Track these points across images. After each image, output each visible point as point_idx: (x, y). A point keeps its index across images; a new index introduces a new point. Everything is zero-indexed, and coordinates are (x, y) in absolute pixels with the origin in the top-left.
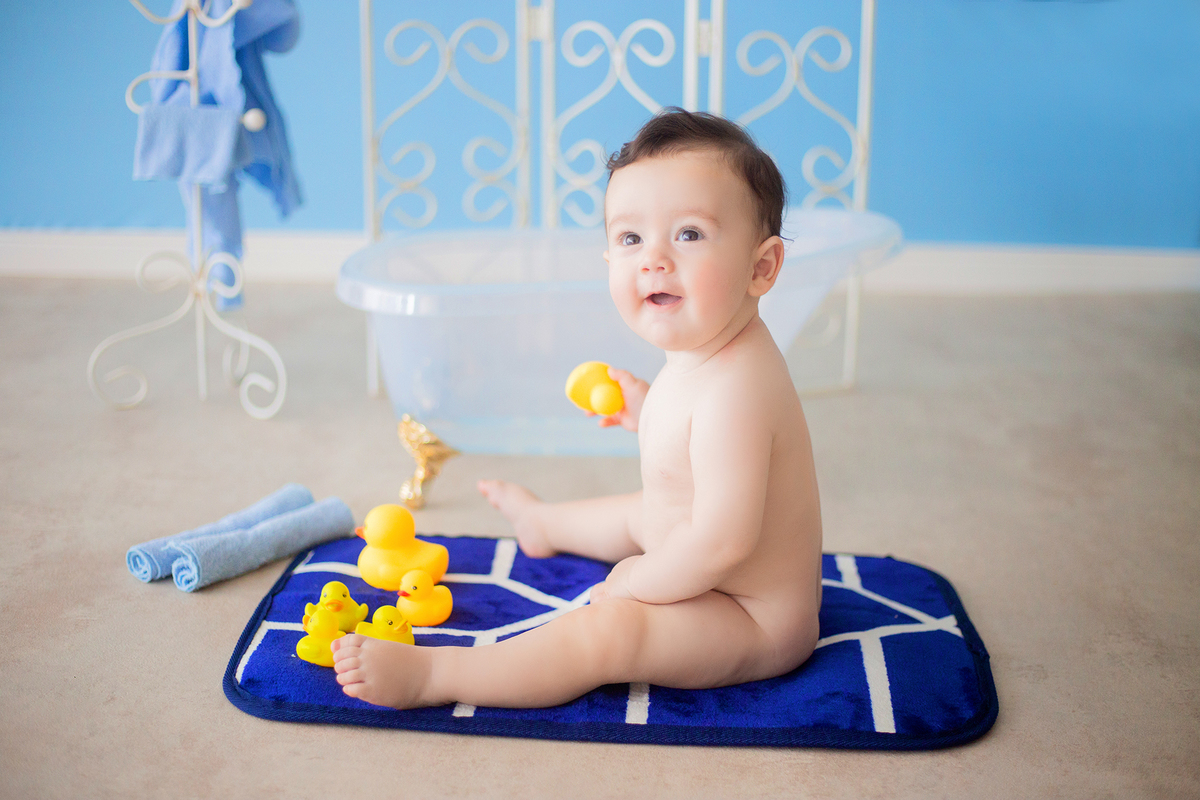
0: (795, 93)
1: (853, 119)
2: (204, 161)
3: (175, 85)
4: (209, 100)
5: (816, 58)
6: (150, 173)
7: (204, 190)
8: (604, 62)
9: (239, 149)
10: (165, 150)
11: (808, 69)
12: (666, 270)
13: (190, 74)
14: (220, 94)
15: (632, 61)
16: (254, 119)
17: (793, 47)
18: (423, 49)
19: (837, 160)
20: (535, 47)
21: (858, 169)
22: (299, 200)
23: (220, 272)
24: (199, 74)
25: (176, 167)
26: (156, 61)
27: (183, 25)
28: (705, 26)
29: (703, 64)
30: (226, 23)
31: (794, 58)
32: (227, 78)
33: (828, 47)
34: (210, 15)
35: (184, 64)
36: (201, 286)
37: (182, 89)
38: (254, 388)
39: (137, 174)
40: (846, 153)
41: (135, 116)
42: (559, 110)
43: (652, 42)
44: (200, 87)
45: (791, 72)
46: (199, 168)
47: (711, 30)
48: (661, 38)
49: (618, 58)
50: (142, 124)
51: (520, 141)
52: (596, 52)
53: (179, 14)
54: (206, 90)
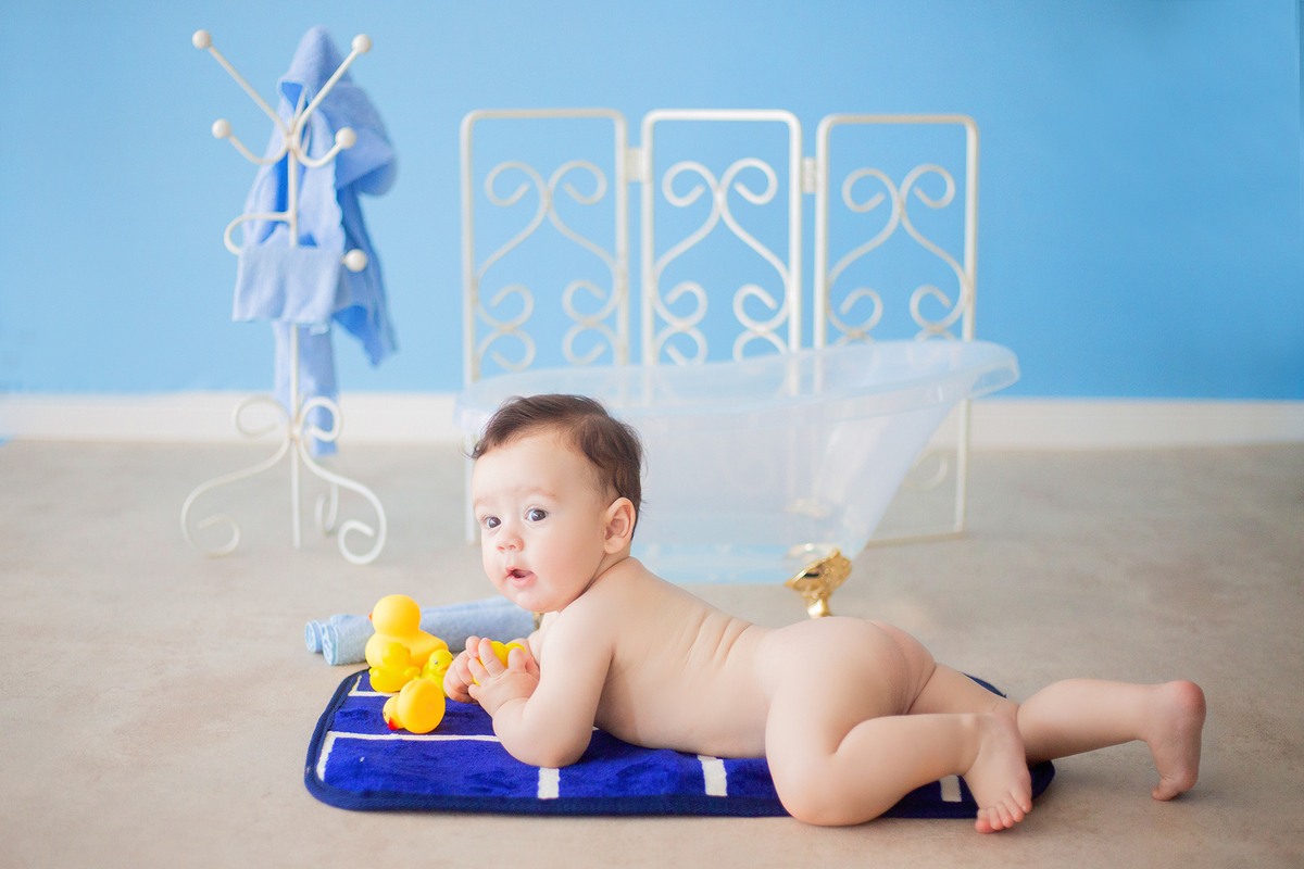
0: (900, 227)
1: (961, 259)
2: (305, 301)
3: (274, 225)
4: (308, 241)
5: (919, 193)
6: (250, 315)
7: (303, 331)
8: (707, 200)
9: (340, 292)
10: (265, 291)
11: (911, 203)
13: (289, 215)
14: (319, 236)
15: (734, 199)
16: (355, 260)
17: (898, 186)
18: (523, 189)
19: (944, 300)
20: (634, 188)
21: (965, 307)
22: (394, 347)
23: (314, 418)
24: (298, 215)
25: (277, 307)
26: (250, 204)
27: (282, 166)
28: (808, 163)
29: (808, 201)
30: (328, 163)
31: (899, 197)
32: (328, 218)
33: (933, 185)
34: (308, 153)
35: (281, 204)
36: (297, 432)
37: (280, 230)
38: (353, 533)
39: (236, 316)
40: (954, 292)
41: (235, 257)
42: (657, 253)
43: (756, 181)
44: (298, 229)
45: (897, 209)
46: (299, 309)
47: (815, 167)
48: (765, 176)
49: (720, 197)
50: (241, 265)
51: (619, 283)
52: (698, 192)
53: (279, 156)
54: (304, 232)
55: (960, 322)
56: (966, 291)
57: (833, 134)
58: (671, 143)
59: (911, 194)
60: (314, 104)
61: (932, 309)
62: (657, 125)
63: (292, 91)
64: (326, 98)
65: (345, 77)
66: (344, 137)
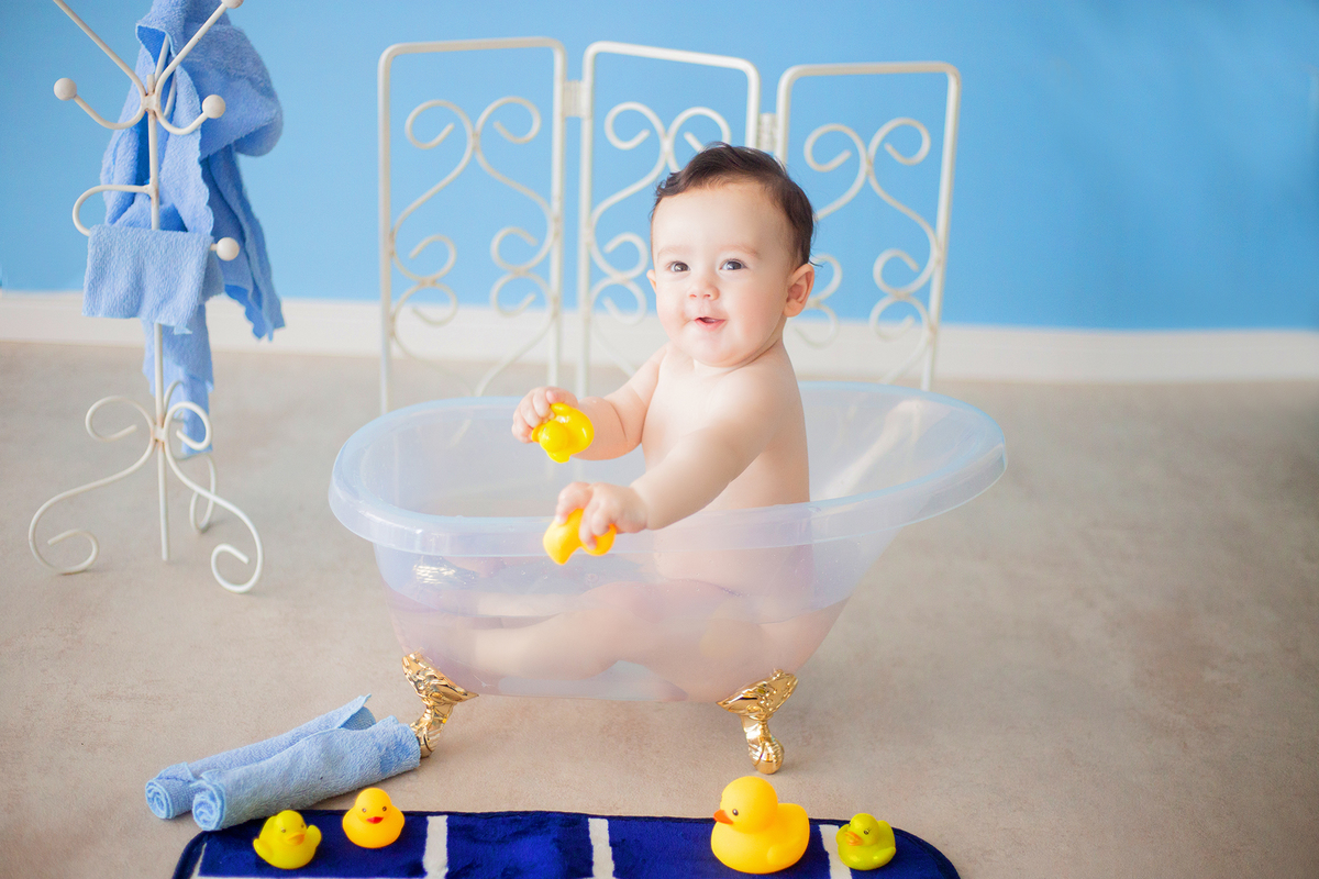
0: (866, 185)
1: (933, 225)
2: (166, 299)
3: (132, 197)
4: (173, 221)
5: (889, 148)
6: (101, 312)
7: (166, 331)
8: (653, 143)
10: (119, 283)
11: (881, 162)
12: (712, 297)
13: (149, 188)
16: (226, 248)
17: (867, 143)
19: (912, 265)
21: (934, 271)
24: (160, 189)
25: (134, 303)
26: (107, 161)
27: (143, 125)
28: (766, 118)
30: (193, 133)
31: (867, 153)
32: (194, 199)
34: (171, 118)
35: (141, 176)
36: (162, 434)
37: (138, 200)
38: (225, 559)
40: (922, 257)
41: (84, 241)
44: (161, 202)
45: (864, 167)
46: (158, 308)
47: (774, 123)
48: (719, 128)
49: (667, 145)
50: (91, 251)
51: (552, 228)
52: (644, 135)
53: (137, 117)
54: (167, 206)
55: (927, 287)
56: (936, 254)
57: (796, 87)
58: (614, 79)
59: (881, 148)
60: (177, 59)
61: (898, 275)
62: (598, 56)
63: (152, 39)
64: (194, 49)
65: (223, 19)
66: (211, 106)
